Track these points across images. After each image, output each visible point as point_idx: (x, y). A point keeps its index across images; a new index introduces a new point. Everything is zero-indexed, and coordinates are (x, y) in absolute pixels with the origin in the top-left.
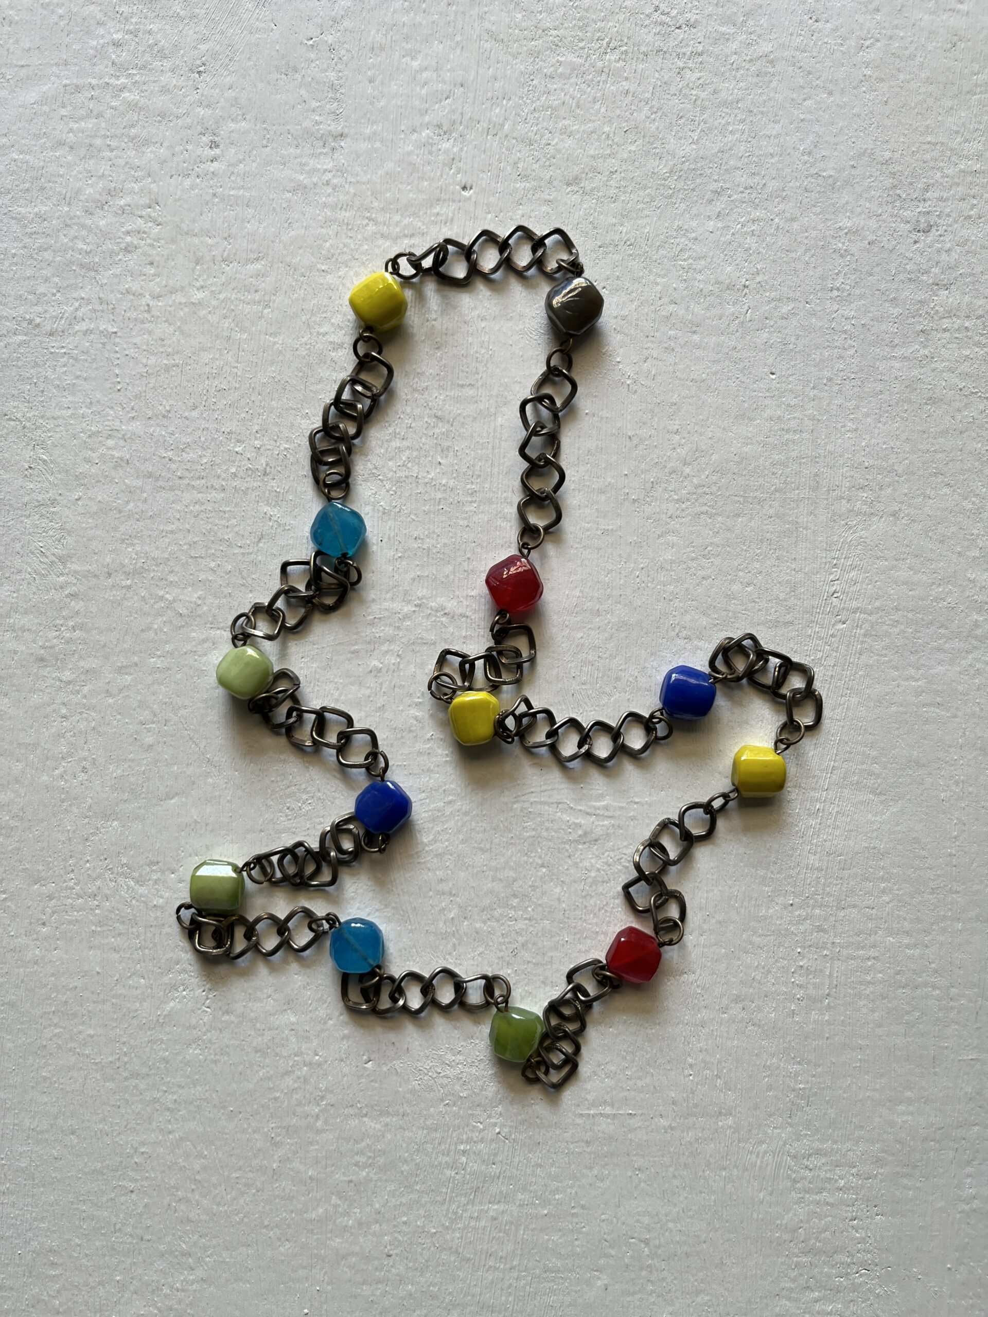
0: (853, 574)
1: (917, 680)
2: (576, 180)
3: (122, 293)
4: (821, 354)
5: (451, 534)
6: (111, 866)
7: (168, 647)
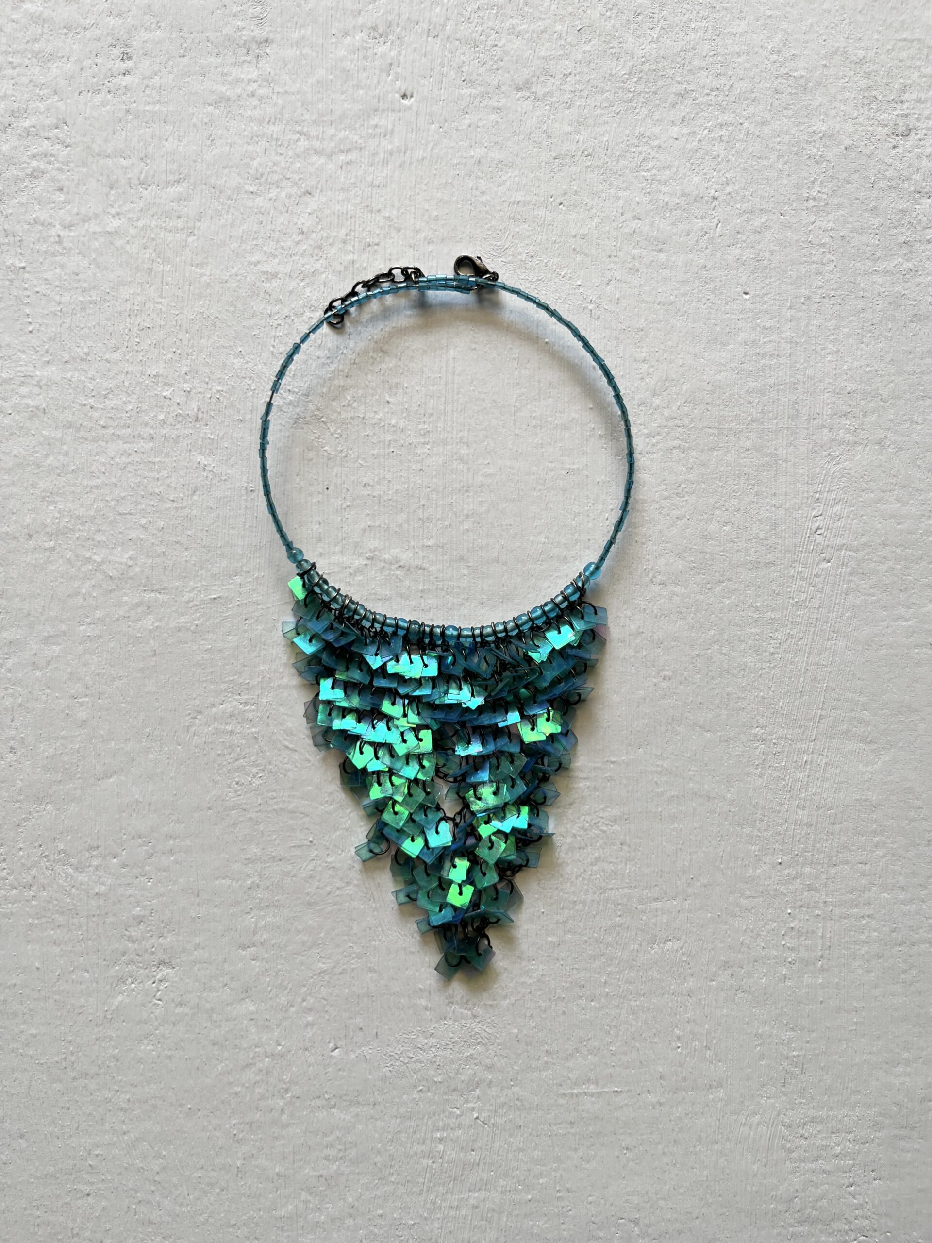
0: (838, 508)
1: (906, 620)
2: (527, 85)
3: (29, 224)
4: (798, 271)
5: (403, 480)
6: (46, 853)
7: (98, 614)
